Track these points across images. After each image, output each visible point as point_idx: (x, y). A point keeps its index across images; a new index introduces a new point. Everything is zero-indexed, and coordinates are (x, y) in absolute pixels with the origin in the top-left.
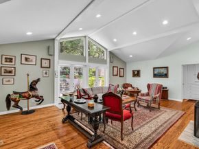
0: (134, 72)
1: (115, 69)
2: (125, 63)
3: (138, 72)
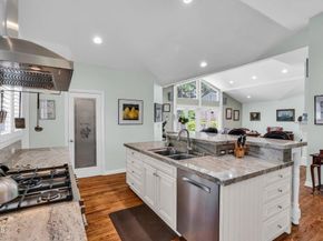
0: (252, 114)
1: (229, 111)
2: (240, 104)
3: (258, 114)
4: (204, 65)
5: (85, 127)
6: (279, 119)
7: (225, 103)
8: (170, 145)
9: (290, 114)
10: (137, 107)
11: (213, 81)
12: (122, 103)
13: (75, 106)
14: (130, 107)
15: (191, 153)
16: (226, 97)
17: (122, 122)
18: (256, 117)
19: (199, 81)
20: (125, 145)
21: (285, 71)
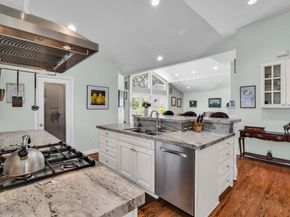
0: (191, 102)
1: (174, 99)
3: (195, 102)
4: (160, 58)
5: (54, 111)
6: (210, 106)
7: (171, 92)
8: (140, 125)
9: (217, 102)
10: (103, 93)
11: (161, 73)
12: (90, 89)
13: (45, 91)
14: (98, 92)
15: (160, 130)
16: (172, 87)
17: (90, 106)
18: (194, 104)
19: (151, 73)
20: (98, 127)
21: (216, 68)
